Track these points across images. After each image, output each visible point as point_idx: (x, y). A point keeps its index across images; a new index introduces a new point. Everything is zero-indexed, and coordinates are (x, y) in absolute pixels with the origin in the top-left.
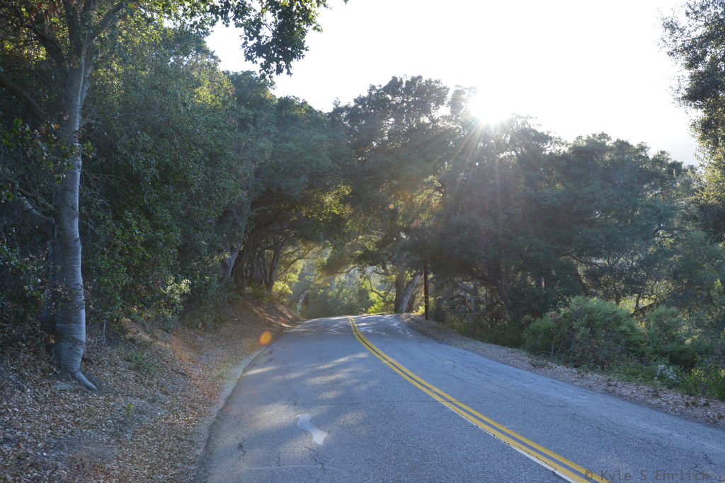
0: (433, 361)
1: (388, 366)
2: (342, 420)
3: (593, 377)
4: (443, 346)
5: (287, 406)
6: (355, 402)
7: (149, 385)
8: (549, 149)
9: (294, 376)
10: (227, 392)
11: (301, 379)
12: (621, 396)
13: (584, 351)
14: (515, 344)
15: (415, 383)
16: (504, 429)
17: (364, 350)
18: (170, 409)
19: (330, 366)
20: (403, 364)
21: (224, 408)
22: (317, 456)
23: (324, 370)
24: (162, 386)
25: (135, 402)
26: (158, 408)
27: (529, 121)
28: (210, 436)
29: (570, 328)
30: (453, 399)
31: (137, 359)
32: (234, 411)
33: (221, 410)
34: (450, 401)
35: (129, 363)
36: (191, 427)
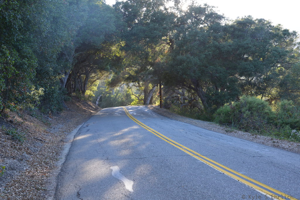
0: (173, 130)
1: (151, 133)
3: (262, 137)
4: (174, 121)
5: (103, 160)
6: (142, 157)
7: (19, 149)
9: (102, 140)
10: (66, 151)
11: (106, 142)
16: (240, 174)
17: (136, 125)
18: (32, 165)
19: (121, 133)
20: (159, 131)
21: (65, 162)
23: (118, 136)
24: (28, 149)
25: (9, 161)
26: (24, 164)
27: (214, 9)
29: (240, 111)
31: (12, 133)
32: (72, 165)
33: (63, 164)
34: (197, 155)
35: (8, 136)
36: (45, 178)
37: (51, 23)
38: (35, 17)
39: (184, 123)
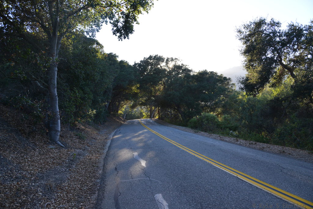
0: (166, 132)
1: (154, 133)
2: (149, 155)
3: (214, 135)
4: (166, 127)
5: (129, 149)
6: (150, 147)
7: (83, 144)
8: (192, 74)
9: (128, 138)
10: (108, 144)
11: (130, 139)
12: (226, 141)
13: (206, 127)
15: (165, 139)
16: (204, 156)
17: (146, 129)
18: (90, 152)
19: (138, 134)
20: (159, 133)
21: (108, 151)
23: (136, 136)
24: (88, 144)
25: (78, 151)
26: (86, 152)
27: (187, 67)
28: (104, 164)
29: (202, 121)
30: (180, 145)
31: (79, 135)
32: (112, 152)
33: (107, 152)
34: (180, 146)
35: (77, 136)
36: (97, 160)
37: (100, 75)
38: (92, 72)
39: (172, 128)
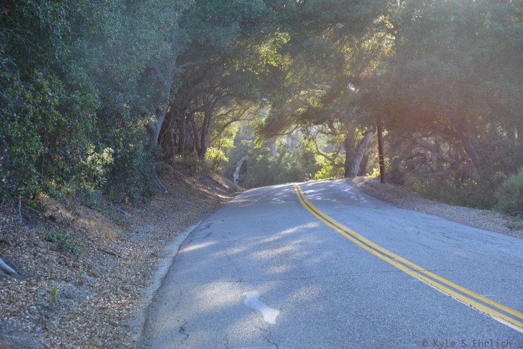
0: (393, 228)
1: (342, 235)
2: (295, 296)
4: (404, 211)
5: (232, 283)
6: (308, 276)
7: (74, 266)
9: (236, 250)
10: (162, 271)
11: (244, 253)
14: (486, 204)
15: (375, 253)
16: (481, 298)
17: (315, 220)
18: (100, 292)
19: (277, 238)
20: (359, 232)
21: (160, 288)
22: (269, 336)
23: (270, 243)
24: (89, 267)
25: (59, 286)
26: (86, 291)
28: (147, 320)
30: (420, 268)
31: (58, 238)
32: (172, 290)
33: (157, 291)
34: (417, 271)
35: (51, 243)
36: (125, 311)
37: (123, 14)
38: (93, 8)
